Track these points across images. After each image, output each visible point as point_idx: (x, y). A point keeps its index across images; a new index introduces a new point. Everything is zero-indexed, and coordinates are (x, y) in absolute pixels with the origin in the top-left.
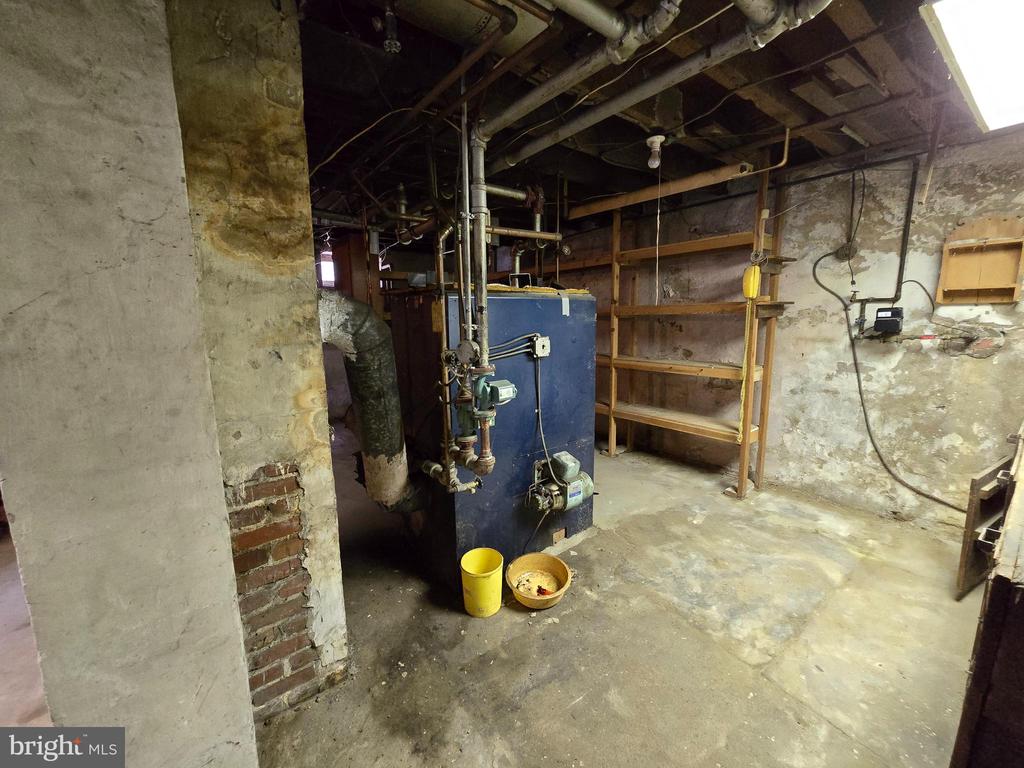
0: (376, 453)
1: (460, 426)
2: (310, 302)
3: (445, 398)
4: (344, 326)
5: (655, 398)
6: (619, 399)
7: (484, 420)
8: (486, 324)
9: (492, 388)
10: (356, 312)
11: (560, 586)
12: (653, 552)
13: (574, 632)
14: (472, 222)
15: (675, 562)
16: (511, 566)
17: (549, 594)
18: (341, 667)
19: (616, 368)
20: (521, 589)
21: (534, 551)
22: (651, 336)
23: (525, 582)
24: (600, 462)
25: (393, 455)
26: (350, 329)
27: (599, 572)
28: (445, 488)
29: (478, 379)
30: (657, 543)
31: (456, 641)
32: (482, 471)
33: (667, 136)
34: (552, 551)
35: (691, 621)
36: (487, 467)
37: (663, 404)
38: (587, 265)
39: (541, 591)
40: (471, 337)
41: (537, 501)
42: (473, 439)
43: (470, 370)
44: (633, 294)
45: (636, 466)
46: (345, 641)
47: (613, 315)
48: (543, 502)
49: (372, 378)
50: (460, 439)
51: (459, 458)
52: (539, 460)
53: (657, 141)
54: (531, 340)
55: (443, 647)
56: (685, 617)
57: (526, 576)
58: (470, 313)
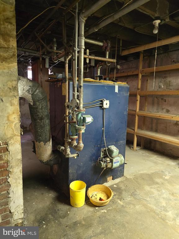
0: (40, 141)
1: (71, 132)
2: (15, 80)
3: (66, 121)
4: (28, 91)
5: (153, 128)
6: (139, 128)
7: (80, 130)
8: (82, 92)
9: (83, 118)
10: (33, 86)
11: (108, 198)
12: (147, 188)
13: (112, 216)
14: (78, 52)
15: (156, 193)
16: (89, 189)
17: (104, 200)
18: (21, 221)
19: (138, 115)
20: (93, 198)
21: (100, 184)
22: (153, 104)
23: (95, 196)
24: (128, 151)
25: (46, 142)
26: (30, 92)
27: (124, 194)
28: (65, 156)
29: (78, 114)
30: (149, 185)
31: (66, 215)
32: (78, 150)
33: (161, 20)
34: (106, 184)
35: (160, 216)
36: (80, 148)
37: (156, 131)
38: (128, 75)
39: (101, 199)
40: (76, 98)
41: (101, 164)
42: (76, 137)
43: (75, 110)
44: (147, 87)
45: (144, 154)
46: (23, 211)
47: (137, 94)
48: (103, 165)
49: (39, 112)
50: (71, 137)
51: (70, 144)
52: (103, 148)
53: (157, 22)
54: (102, 101)
55: (61, 217)
56: (158, 215)
57: (95, 193)
58: (76, 88)
